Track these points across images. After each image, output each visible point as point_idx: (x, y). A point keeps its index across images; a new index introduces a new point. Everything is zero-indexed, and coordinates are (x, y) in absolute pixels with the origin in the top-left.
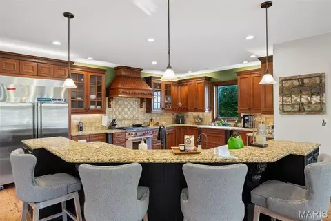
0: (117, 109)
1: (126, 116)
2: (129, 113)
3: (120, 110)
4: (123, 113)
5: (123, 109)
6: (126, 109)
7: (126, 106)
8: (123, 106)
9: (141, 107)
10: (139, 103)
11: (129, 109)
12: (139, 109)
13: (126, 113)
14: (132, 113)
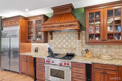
0: (57, 41)
1: (64, 46)
2: (67, 43)
3: (60, 41)
4: (62, 43)
5: (62, 41)
6: (64, 41)
7: (64, 38)
8: (62, 38)
9: (79, 38)
10: (77, 35)
11: (67, 41)
12: (77, 41)
13: (64, 43)
14: (70, 43)
